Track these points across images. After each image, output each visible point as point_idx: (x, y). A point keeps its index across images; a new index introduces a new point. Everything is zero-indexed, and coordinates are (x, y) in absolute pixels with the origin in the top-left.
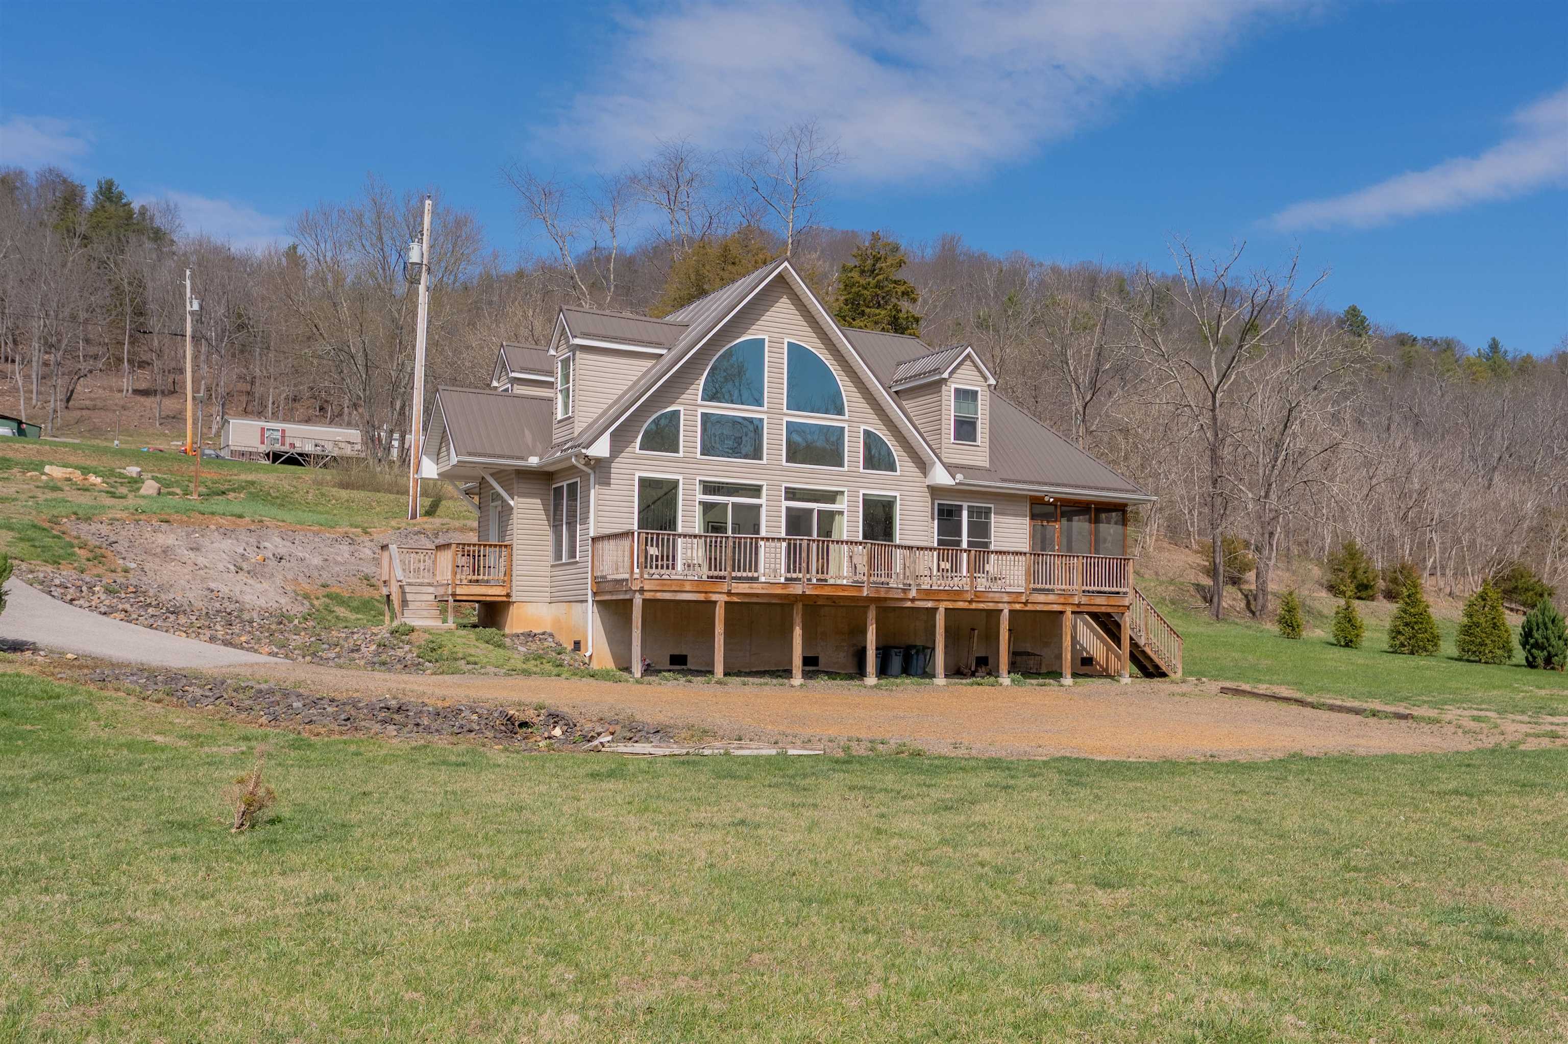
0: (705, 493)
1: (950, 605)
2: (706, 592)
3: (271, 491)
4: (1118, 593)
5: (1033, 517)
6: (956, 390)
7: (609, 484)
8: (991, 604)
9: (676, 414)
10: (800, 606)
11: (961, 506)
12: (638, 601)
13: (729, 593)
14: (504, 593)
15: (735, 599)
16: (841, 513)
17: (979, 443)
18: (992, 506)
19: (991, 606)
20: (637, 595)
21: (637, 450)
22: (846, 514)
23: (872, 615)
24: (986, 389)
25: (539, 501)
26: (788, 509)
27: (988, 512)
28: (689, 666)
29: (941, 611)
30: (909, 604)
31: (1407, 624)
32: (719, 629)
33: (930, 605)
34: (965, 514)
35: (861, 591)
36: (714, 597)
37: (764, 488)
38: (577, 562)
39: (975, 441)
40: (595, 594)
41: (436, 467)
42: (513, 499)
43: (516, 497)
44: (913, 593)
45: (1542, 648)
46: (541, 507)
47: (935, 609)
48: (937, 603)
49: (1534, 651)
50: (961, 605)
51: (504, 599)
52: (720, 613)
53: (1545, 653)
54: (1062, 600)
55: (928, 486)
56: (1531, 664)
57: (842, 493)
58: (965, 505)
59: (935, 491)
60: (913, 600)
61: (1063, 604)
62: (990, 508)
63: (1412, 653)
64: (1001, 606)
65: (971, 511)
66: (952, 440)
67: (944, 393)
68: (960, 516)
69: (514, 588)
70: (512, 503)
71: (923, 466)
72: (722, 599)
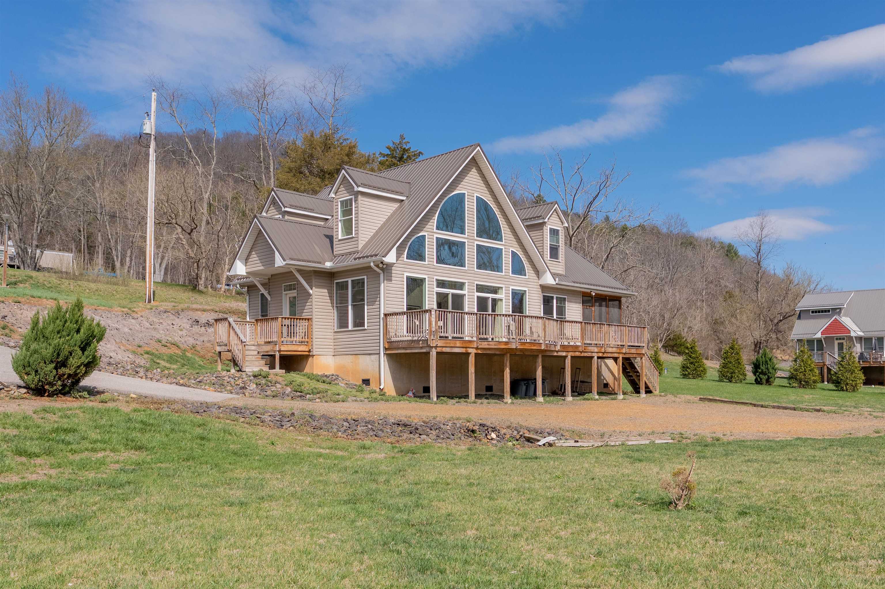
0: (438, 287)
1: (573, 354)
2: (466, 348)
3: (45, 283)
4: (639, 347)
5: (583, 302)
6: (551, 229)
8: (590, 353)
9: (424, 236)
10: (508, 355)
12: (433, 354)
13: (477, 348)
14: (307, 350)
15: (479, 352)
16: (501, 300)
18: (568, 297)
19: (589, 354)
20: (434, 350)
21: (405, 260)
22: (504, 301)
23: (540, 360)
24: (563, 229)
25: (326, 291)
26: (478, 297)
27: (564, 300)
29: (569, 357)
30: (555, 354)
31: (691, 363)
32: (472, 369)
33: (564, 354)
34: (555, 301)
35: (541, 346)
36: (470, 350)
37: (467, 284)
38: (365, 330)
39: (559, 259)
40: (386, 349)
41: (244, 268)
42: (312, 289)
43: (314, 288)
44: (558, 348)
45: (765, 374)
46: (327, 294)
47: (566, 357)
48: (567, 353)
49: (761, 376)
50: (577, 354)
51: (307, 353)
52: (472, 360)
53: (766, 376)
54: (618, 351)
55: (540, 285)
56: (758, 382)
57: (502, 288)
58: (555, 296)
59: (544, 288)
60: (557, 352)
61: (619, 353)
62: (567, 299)
63: (694, 378)
64: (594, 354)
65: (558, 299)
66: (549, 259)
67: (545, 231)
68: (553, 303)
69: (314, 346)
70: (311, 291)
71: (538, 273)
72: (473, 351)
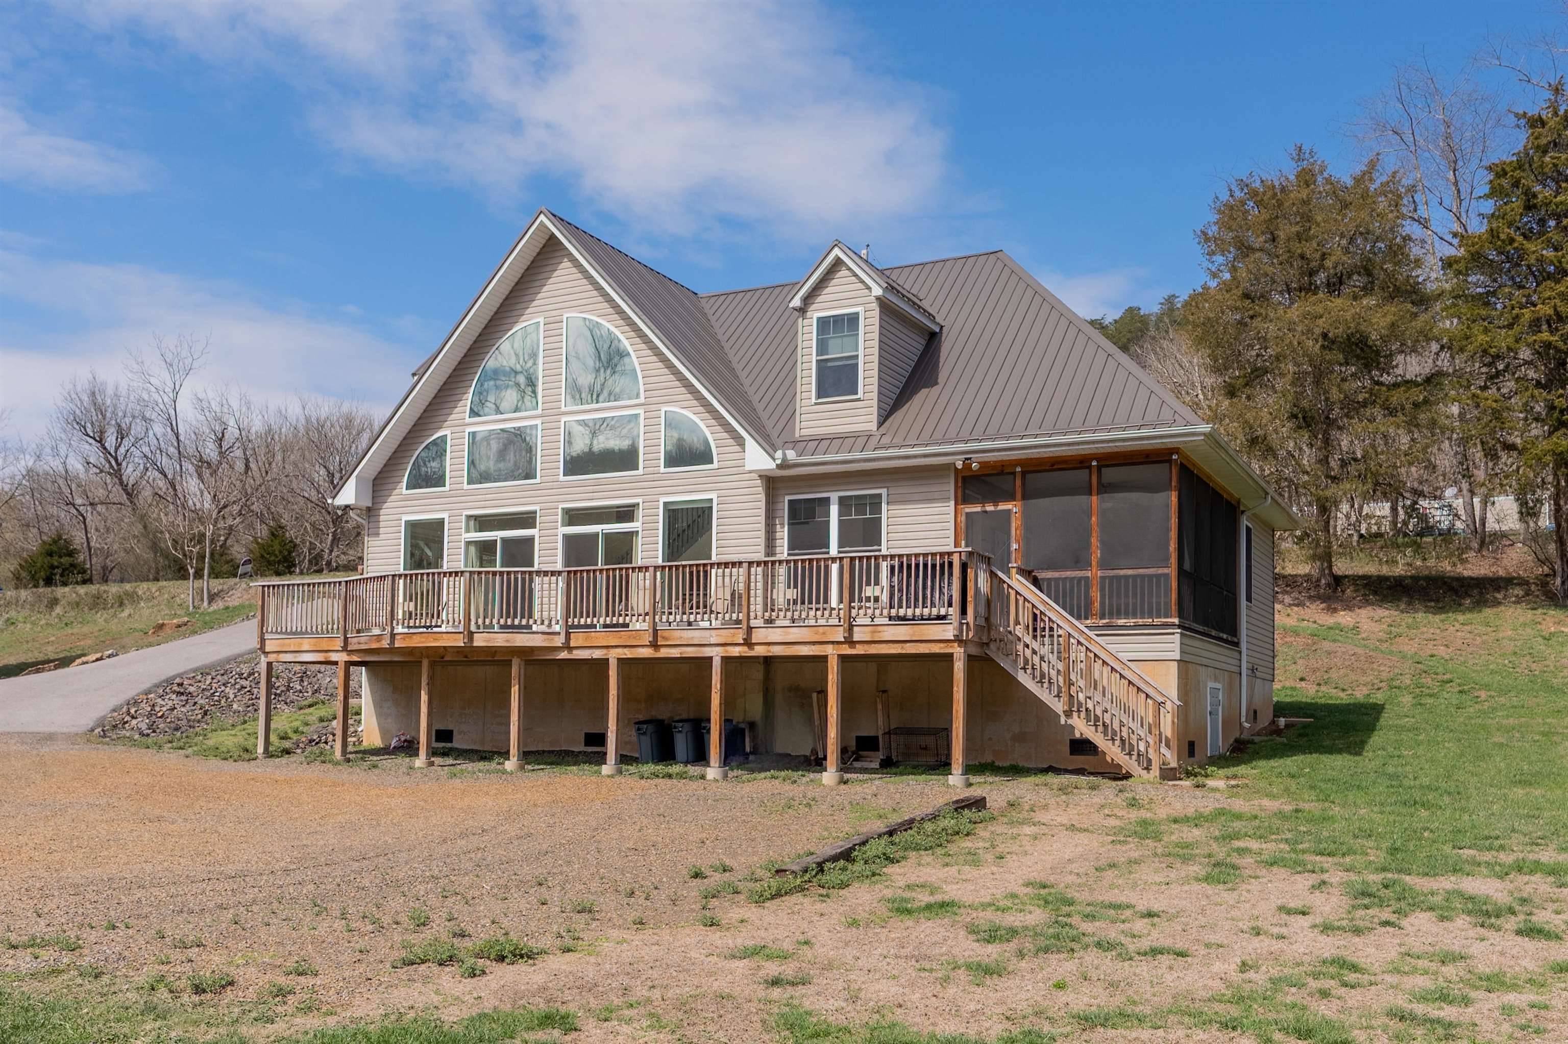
1: (628, 654)
2: (326, 651)
5: (963, 498)
7: (378, 534)
8: (690, 649)
9: (444, 439)
11: (828, 499)
13: (347, 651)
17: (860, 395)
18: (883, 492)
19: (691, 651)
21: (405, 491)
22: (640, 534)
24: (874, 306)
26: (567, 538)
27: (875, 503)
28: (456, 744)
30: (564, 655)
33: (596, 654)
34: (834, 510)
37: (538, 514)
39: (857, 394)
47: (606, 661)
48: (605, 651)
55: (760, 477)
57: (638, 504)
58: (834, 497)
60: (569, 649)
62: (880, 496)
65: (844, 502)
66: (814, 400)
67: (801, 330)
68: (828, 515)
72: (341, 658)
